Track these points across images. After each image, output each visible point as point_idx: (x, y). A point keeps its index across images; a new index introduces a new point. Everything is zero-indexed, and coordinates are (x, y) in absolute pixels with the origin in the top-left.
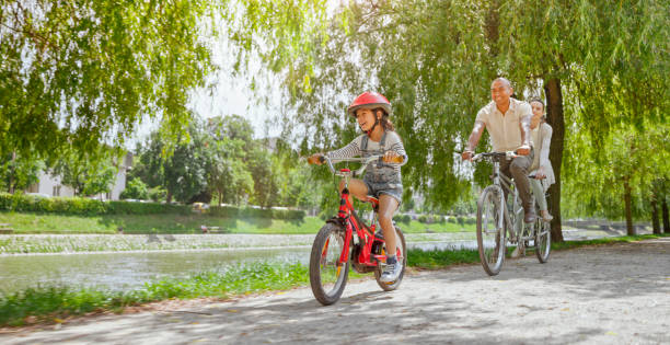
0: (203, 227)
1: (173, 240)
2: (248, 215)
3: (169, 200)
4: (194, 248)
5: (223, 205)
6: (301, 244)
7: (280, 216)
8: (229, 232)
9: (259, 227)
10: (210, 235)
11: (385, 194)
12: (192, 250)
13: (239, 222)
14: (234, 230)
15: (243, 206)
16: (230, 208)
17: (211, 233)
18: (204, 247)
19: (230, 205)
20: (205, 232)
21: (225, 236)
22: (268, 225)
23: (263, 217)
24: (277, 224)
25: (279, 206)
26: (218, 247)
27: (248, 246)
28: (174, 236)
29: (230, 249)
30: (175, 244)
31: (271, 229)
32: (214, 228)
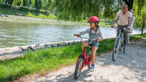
0: (17, 13)
1: (7, 17)
2: (32, 11)
3: (6, 3)
4: (14, 20)
5: (24, 7)
6: (47, 22)
7: (42, 13)
8: (26, 16)
9: (35, 15)
10: (19, 16)
11: (95, 46)
12: (13, 20)
13: (29, 13)
14: (27, 15)
15: (30, 8)
16: (26, 8)
17: (20, 15)
18: (17, 20)
19: (26, 7)
20: (18, 15)
21: (24, 17)
22: (38, 15)
23: (37, 12)
24: (41, 15)
25: (42, 9)
26: (22, 20)
27: (31, 21)
28: (8, 15)
29: (26, 21)
30: (8, 18)
31: (39, 16)
32: (21, 14)
